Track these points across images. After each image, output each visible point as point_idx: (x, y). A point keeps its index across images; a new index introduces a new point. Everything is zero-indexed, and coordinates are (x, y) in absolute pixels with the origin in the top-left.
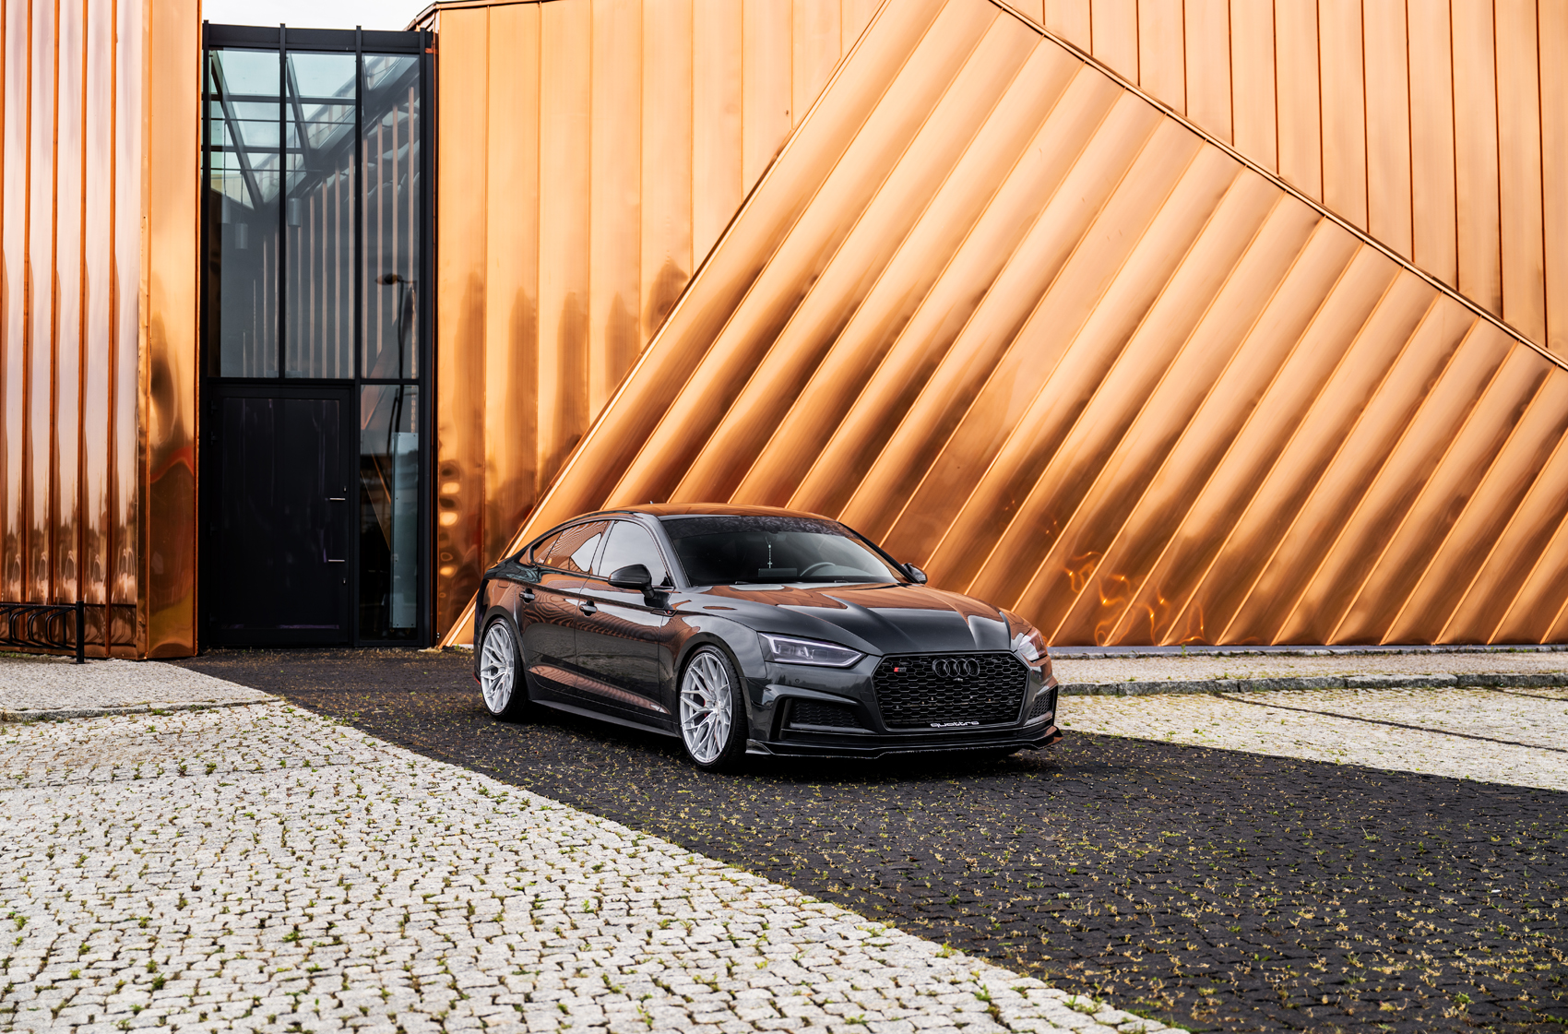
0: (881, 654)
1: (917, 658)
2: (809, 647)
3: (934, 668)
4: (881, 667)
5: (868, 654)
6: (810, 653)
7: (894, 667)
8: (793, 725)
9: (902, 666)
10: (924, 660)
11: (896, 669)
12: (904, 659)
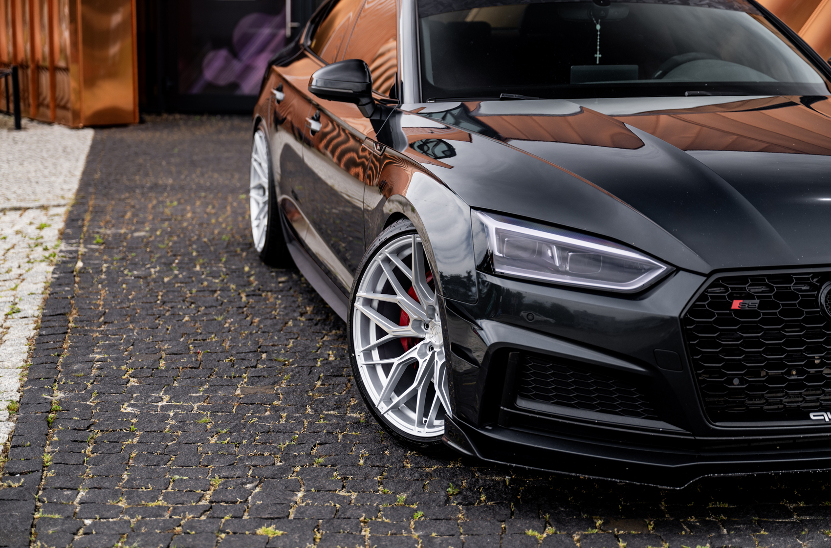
0: (706, 269)
1: (787, 278)
2: (563, 248)
3: (822, 299)
4: (703, 297)
5: (678, 269)
6: (563, 259)
7: (733, 297)
8: (522, 403)
9: (750, 297)
10: (801, 280)
11: (736, 304)
12: (757, 281)
